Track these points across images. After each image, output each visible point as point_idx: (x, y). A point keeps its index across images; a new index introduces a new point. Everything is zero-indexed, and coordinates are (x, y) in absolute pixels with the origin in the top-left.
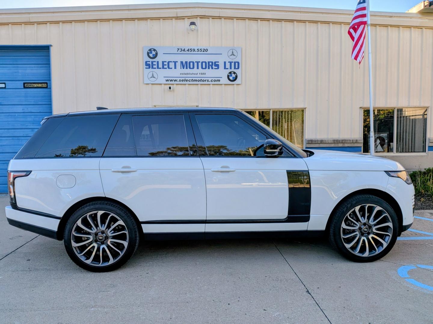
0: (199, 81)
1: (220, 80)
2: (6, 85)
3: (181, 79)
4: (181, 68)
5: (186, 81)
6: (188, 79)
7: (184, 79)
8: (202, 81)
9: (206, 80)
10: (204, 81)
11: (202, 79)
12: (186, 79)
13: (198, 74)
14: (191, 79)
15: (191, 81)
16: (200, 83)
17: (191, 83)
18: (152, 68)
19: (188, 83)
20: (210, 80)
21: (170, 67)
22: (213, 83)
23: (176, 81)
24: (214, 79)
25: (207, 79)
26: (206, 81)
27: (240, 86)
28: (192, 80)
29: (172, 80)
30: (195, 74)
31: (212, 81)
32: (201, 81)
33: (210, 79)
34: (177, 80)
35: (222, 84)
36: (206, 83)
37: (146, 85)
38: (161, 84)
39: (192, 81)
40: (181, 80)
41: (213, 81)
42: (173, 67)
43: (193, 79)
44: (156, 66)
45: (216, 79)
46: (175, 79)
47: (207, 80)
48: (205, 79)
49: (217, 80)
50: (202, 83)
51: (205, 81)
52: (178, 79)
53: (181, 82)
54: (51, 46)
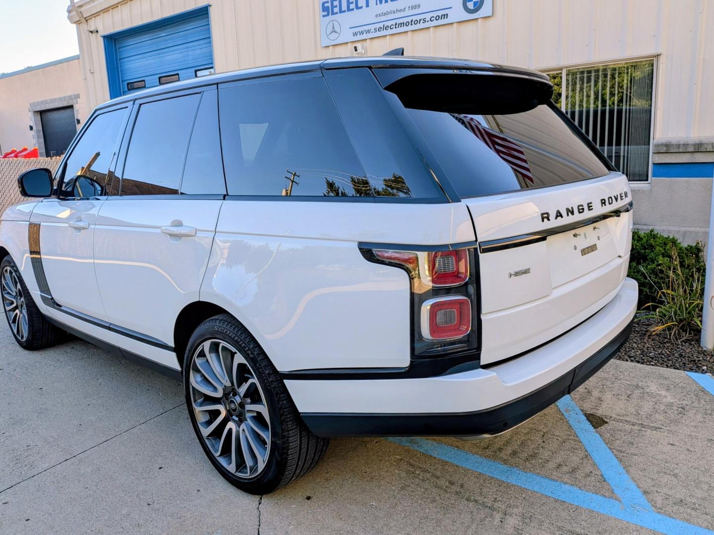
0: (407, 24)
1: (447, 15)
2: (180, 77)
3: (378, 26)
4: (377, 4)
5: (386, 28)
6: (389, 24)
7: (381, 25)
8: (413, 23)
9: (420, 20)
10: (417, 22)
11: (414, 18)
12: (386, 24)
13: (407, 9)
14: (393, 22)
15: (394, 26)
16: (410, 28)
17: (394, 31)
18: (332, 15)
19: (390, 32)
20: (428, 19)
21: (359, 6)
22: (435, 23)
23: (369, 33)
24: (435, 14)
25: (422, 17)
26: (422, 21)
27: (491, 21)
28: (396, 24)
29: (362, 33)
30: (400, 11)
31: (432, 19)
32: (412, 25)
33: (428, 16)
34: (370, 29)
35: (452, 24)
36: (422, 25)
37: (325, 49)
38: (347, 43)
39: (396, 28)
40: (377, 29)
41: (435, 18)
42: (364, 5)
44: (336, 10)
45: (440, 13)
46: (366, 28)
47: (423, 20)
48: (418, 18)
49: (442, 16)
50: (414, 27)
51: (419, 23)
52: (372, 27)
53: (378, 34)
54: (210, 6)
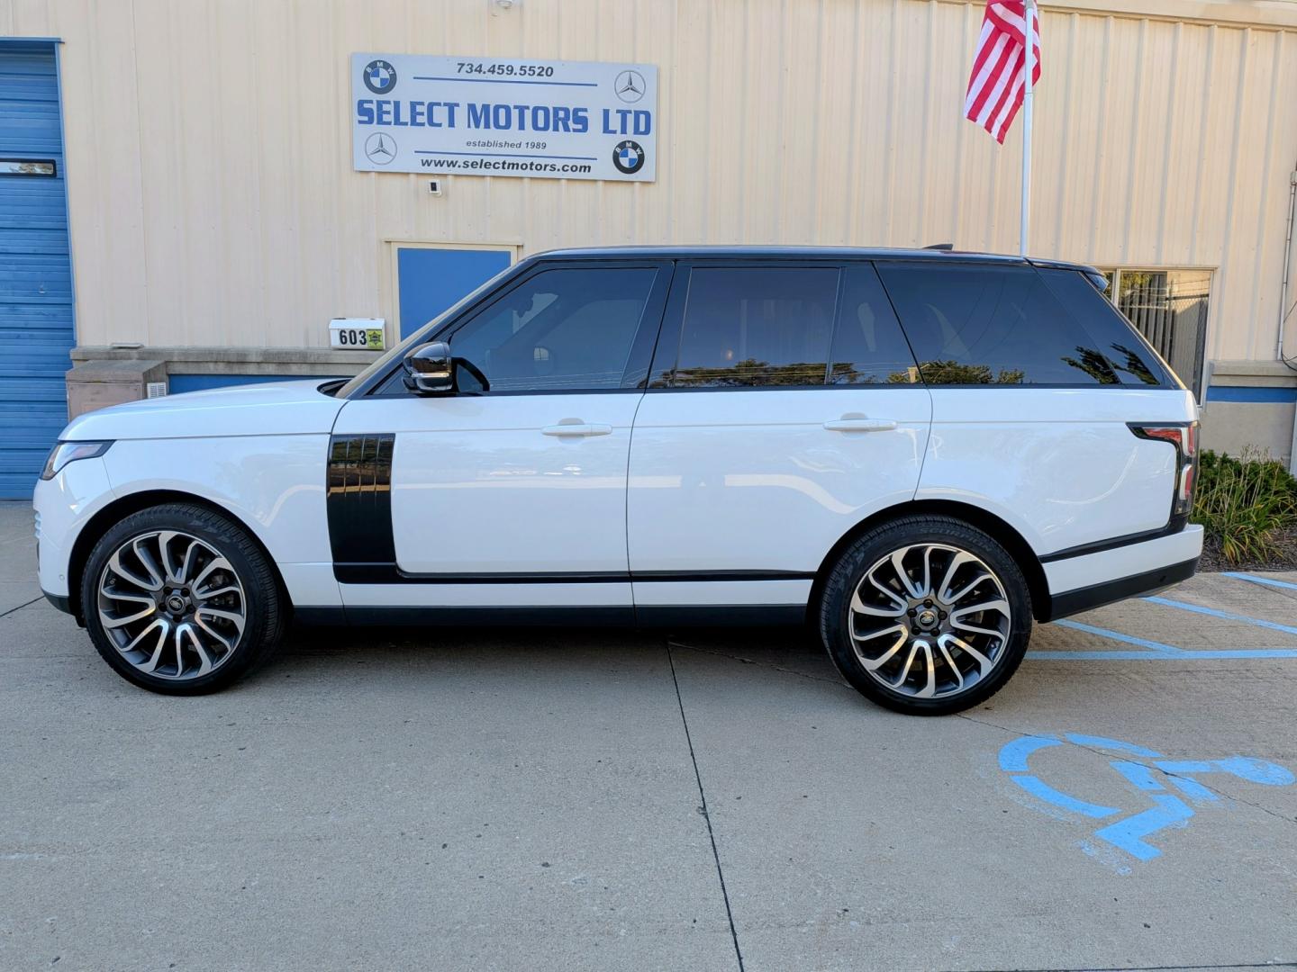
0: (525, 166)
1: (589, 167)
3: (471, 159)
4: (469, 126)
5: (485, 165)
6: (492, 160)
7: (478, 159)
8: (534, 167)
9: (546, 166)
10: (539, 167)
11: (536, 161)
12: (486, 159)
13: (524, 145)
14: (501, 160)
15: (501, 166)
16: (528, 173)
17: (500, 172)
18: (378, 123)
19: (492, 171)
20: (559, 166)
21: (435, 121)
22: (570, 175)
23: (454, 166)
24: (571, 163)
25: (550, 162)
26: (548, 168)
27: (651, 187)
28: (504, 163)
29: (440, 163)
30: (512, 145)
31: (566, 168)
32: (531, 169)
33: (559, 164)
34: (457, 162)
35: (595, 181)
36: (547, 173)
37: (359, 175)
38: (408, 174)
39: (503, 168)
40: (470, 164)
41: (569, 168)
42: (445, 122)
43: (507, 162)
44: (389, 118)
45: (579, 163)
46: (450, 158)
47: (551, 166)
48: (543, 162)
49: (581, 167)
50: (535, 173)
51: (545, 169)
52: (461, 159)
53: (470, 171)
54: (60, 42)
